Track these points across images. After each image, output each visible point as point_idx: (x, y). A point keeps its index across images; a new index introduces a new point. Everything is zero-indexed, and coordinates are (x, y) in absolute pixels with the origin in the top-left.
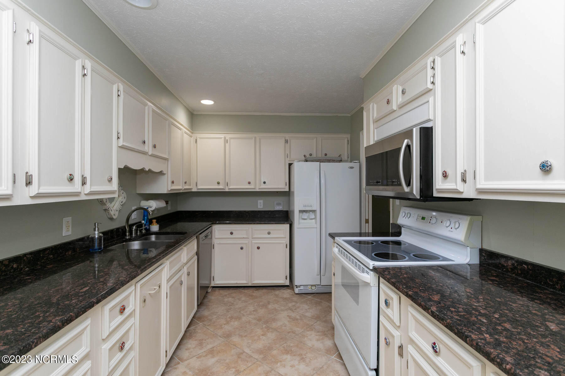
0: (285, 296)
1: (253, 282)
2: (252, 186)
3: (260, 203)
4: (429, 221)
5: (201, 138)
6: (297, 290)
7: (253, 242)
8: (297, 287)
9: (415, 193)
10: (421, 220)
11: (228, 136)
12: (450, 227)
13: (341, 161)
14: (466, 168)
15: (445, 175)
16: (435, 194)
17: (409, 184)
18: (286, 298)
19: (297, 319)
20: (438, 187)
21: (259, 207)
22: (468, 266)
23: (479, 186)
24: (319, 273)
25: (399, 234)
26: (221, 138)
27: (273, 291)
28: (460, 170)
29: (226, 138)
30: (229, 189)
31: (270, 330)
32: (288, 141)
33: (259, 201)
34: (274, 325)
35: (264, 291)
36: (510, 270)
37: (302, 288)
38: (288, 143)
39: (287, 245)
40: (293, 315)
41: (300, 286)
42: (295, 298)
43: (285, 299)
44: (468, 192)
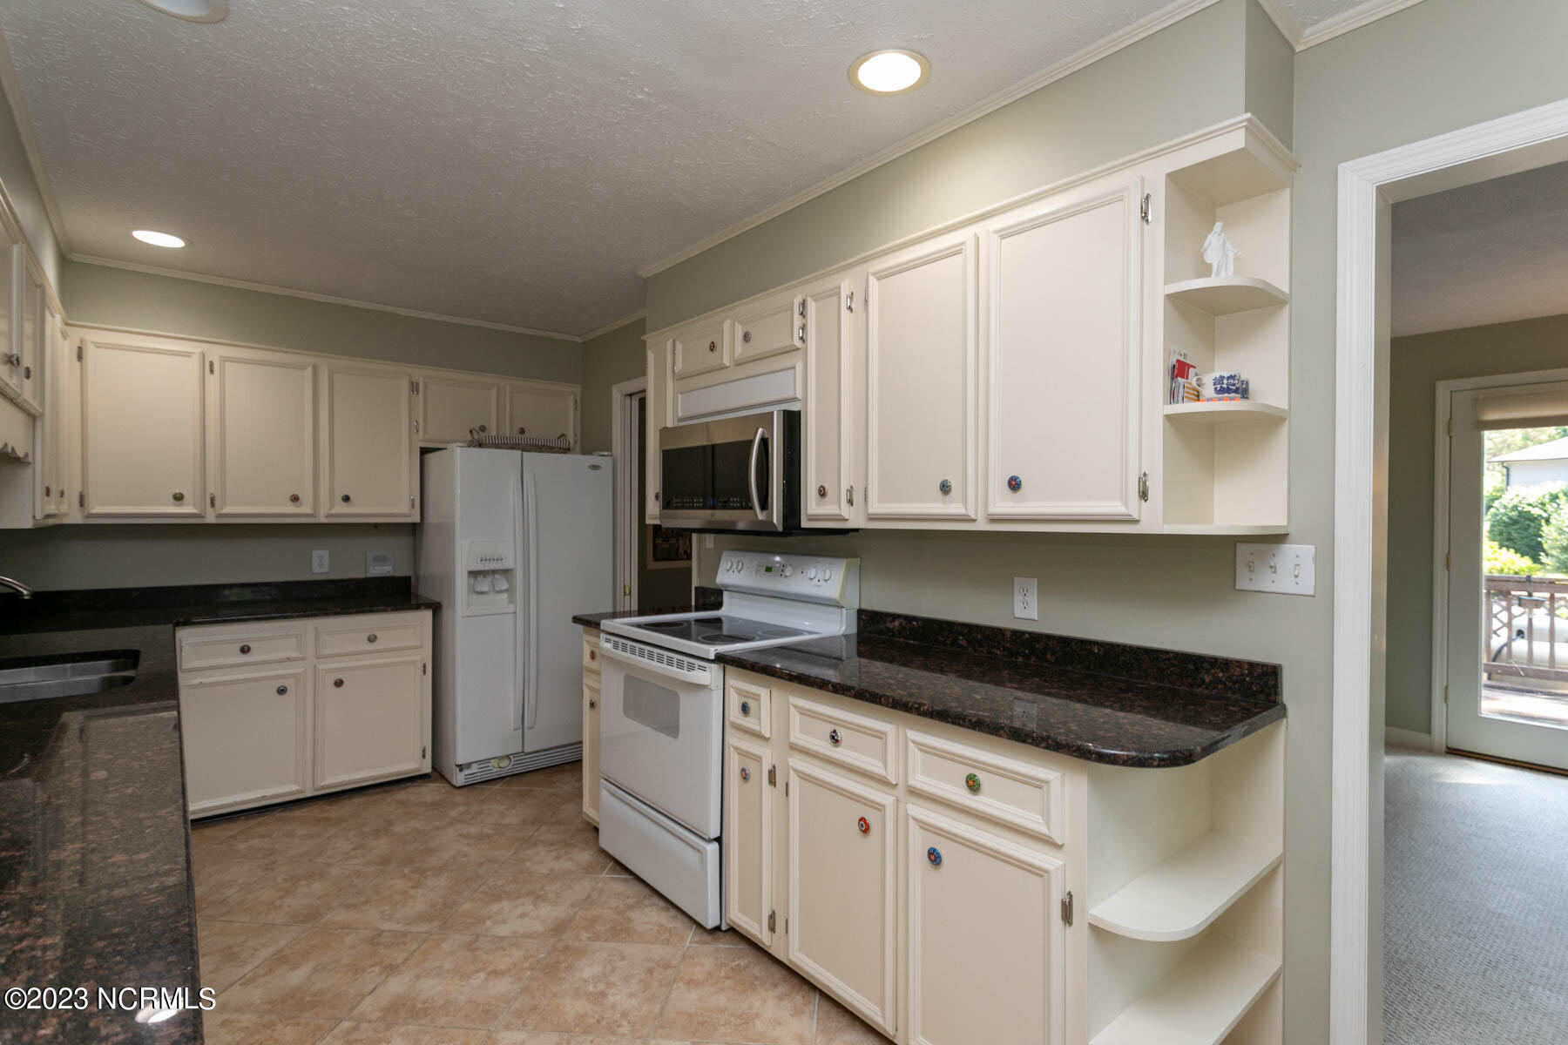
0: (428, 799)
1: (323, 784)
2: (305, 508)
3: (321, 558)
4: (781, 573)
5: (99, 345)
6: (460, 779)
7: (321, 667)
8: (461, 767)
9: (775, 521)
10: (764, 573)
11: (215, 353)
12: (817, 579)
13: (567, 450)
14: (852, 484)
15: (822, 493)
16: (805, 524)
17: (765, 504)
18: (433, 804)
19: (489, 836)
20: (810, 512)
21: (316, 569)
22: (843, 638)
23: (871, 510)
24: (520, 725)
25: (718, 605)
26: (188, 355)
27: (385, 795)
28: (844, 487)
29: (206, 357)
30: (219, 516)
31: (430, 873)
32: (417, 384)
33: (316, 553)
34: (433, 861)
35: (357, 801)
36: (897, 633)
37: (474, 768)
38: (418, 391)
39: (424, 666)
40: (474, 830)
41: (469, 765)
42: (459, 797)
43: (435, 805)
44: (855, 519)
